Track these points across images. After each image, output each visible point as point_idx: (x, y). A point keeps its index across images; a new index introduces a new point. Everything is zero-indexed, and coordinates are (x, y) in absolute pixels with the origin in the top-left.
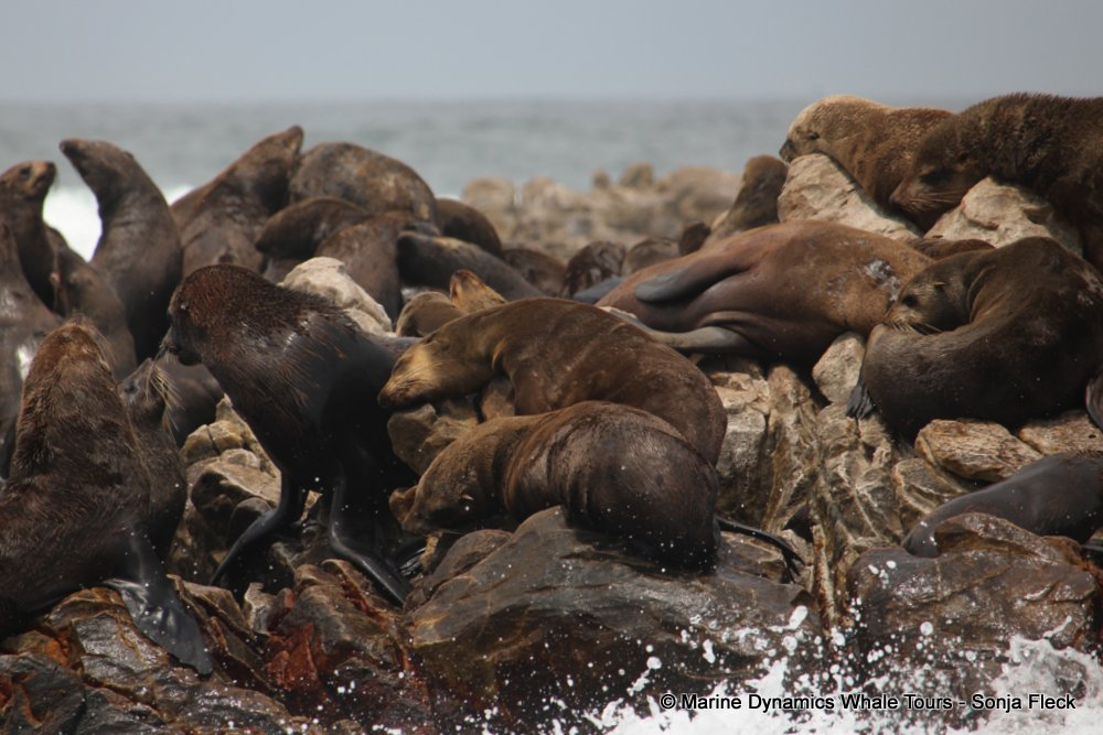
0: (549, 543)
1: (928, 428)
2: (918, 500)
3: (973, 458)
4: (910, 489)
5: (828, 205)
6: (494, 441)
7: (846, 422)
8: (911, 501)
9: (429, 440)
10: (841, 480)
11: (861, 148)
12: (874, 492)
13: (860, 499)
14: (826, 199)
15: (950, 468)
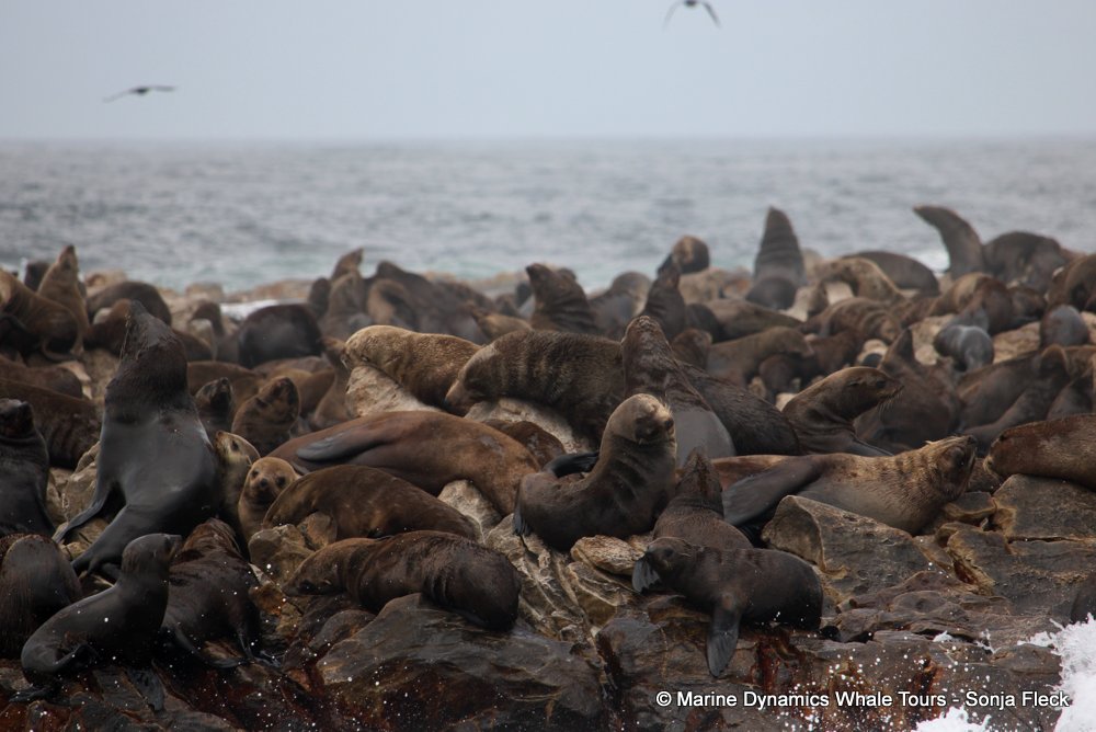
0: (411, 618)
1: (580, 543)
2: (588, 588)
3: (620, 561)
4: (582, 581)
5: (383, 398)
6: (352, 550)
7: (516, 539)
8: (584, 588)
9: (278, 554)
10: (526, 576)
11: (402, 366)
12: (550, 583)
13: (542, 587)
14: (381, 394)
15: (603, 567)
